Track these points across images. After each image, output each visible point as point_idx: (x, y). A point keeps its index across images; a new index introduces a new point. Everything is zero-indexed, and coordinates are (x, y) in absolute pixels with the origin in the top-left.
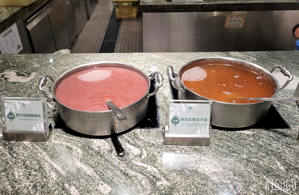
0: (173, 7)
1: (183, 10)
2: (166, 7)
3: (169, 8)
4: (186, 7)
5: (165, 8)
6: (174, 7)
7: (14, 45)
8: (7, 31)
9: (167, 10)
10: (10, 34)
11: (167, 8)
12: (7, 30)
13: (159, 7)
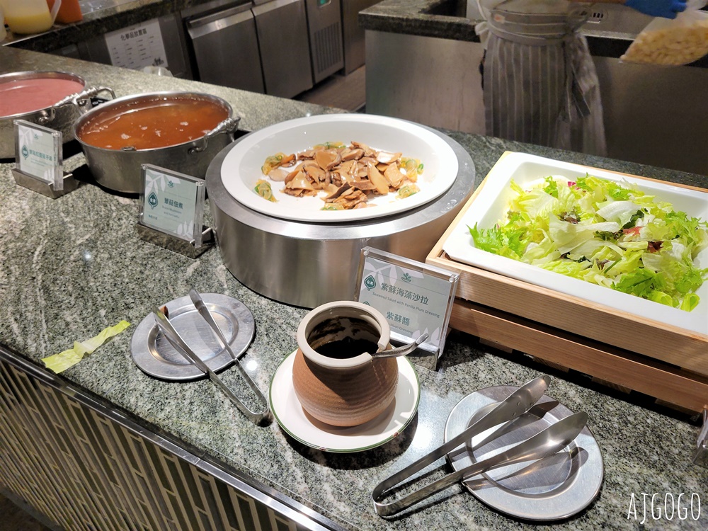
0: (418, 25)
1: (436, 33)
2: (404, 23)
3: (410, 25)
4: (443, 27)
5: (402, 25)
6: (420, 25)
7: (144, 56)
8: (133, 31)
9: (407, 29)
10: (139, 37)
11: (407, 26)
12: (134, 29)
13: (391, 21)
